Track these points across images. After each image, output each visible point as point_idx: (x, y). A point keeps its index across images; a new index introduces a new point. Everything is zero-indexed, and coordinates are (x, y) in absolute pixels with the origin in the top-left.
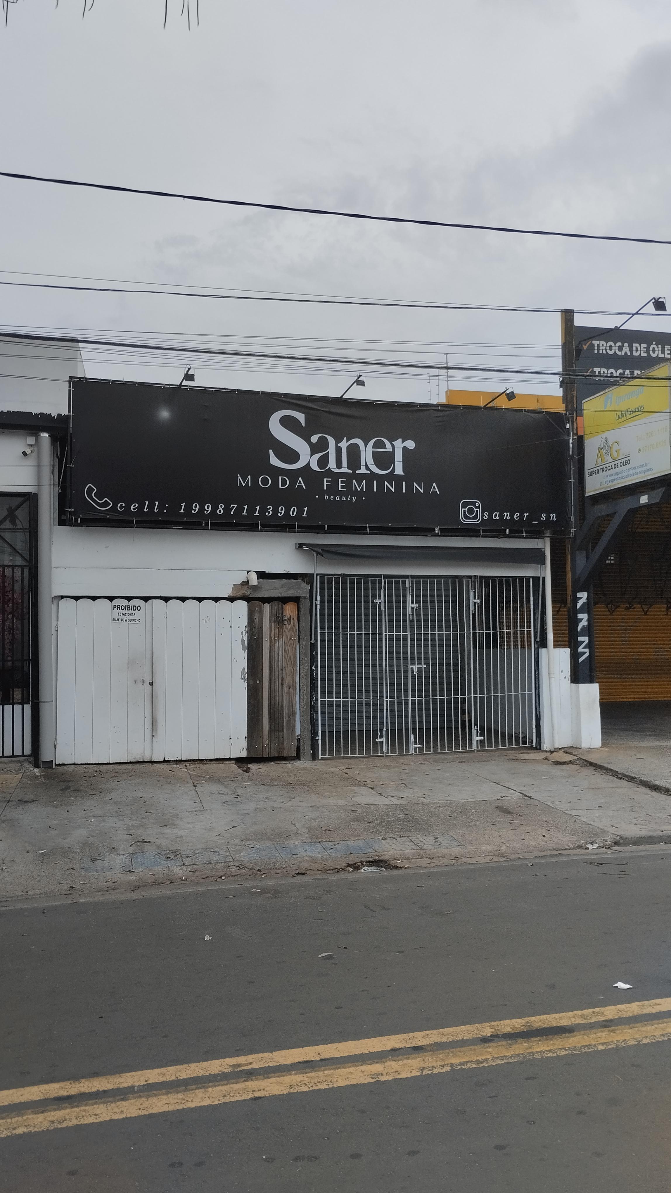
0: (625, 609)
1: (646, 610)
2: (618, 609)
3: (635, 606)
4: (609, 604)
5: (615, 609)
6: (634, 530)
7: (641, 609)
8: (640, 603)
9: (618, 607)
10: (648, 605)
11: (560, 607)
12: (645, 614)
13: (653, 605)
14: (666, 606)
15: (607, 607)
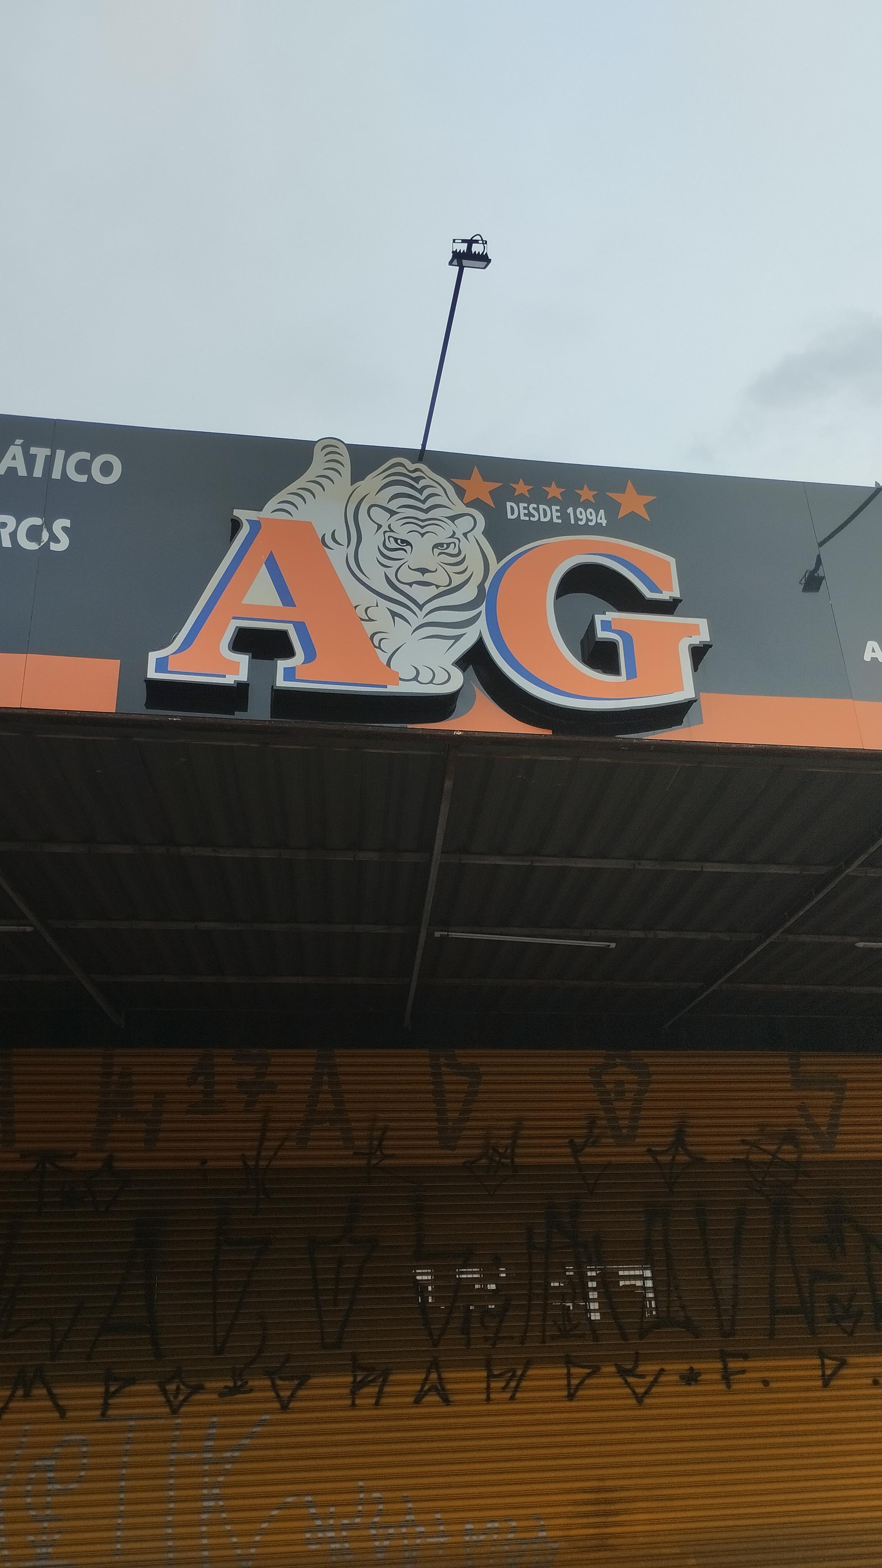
0: (221, 1394)
1: (285, 1394)
2: (197, 1397)
3: (251, 1383)
4: (170, 1381)
5: (190, 1394)
6: (263, 1163)
7: (273, 1394)
8: (270, 1374)
9: (198, 1389)
10: (291, 1378)
11: (11, 1398)
12: (285, 1408)
13: (309, 1377)
14: (350, 1379)
15: (164, 1392)
